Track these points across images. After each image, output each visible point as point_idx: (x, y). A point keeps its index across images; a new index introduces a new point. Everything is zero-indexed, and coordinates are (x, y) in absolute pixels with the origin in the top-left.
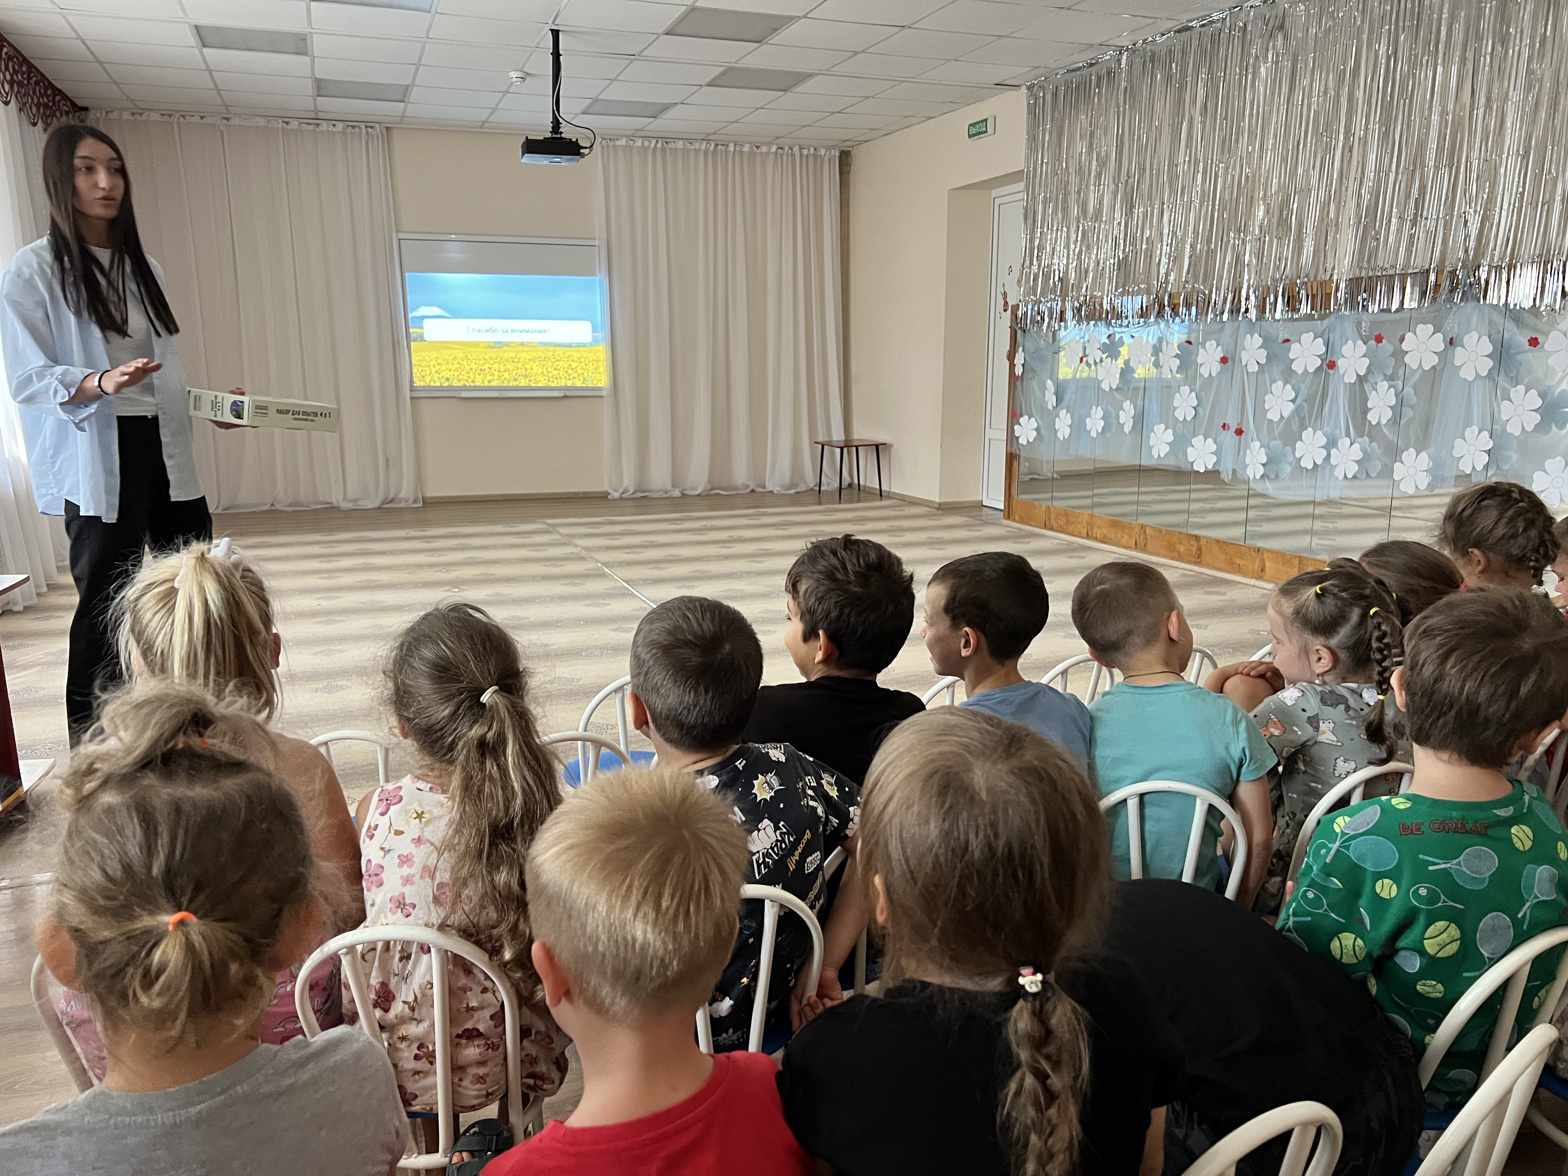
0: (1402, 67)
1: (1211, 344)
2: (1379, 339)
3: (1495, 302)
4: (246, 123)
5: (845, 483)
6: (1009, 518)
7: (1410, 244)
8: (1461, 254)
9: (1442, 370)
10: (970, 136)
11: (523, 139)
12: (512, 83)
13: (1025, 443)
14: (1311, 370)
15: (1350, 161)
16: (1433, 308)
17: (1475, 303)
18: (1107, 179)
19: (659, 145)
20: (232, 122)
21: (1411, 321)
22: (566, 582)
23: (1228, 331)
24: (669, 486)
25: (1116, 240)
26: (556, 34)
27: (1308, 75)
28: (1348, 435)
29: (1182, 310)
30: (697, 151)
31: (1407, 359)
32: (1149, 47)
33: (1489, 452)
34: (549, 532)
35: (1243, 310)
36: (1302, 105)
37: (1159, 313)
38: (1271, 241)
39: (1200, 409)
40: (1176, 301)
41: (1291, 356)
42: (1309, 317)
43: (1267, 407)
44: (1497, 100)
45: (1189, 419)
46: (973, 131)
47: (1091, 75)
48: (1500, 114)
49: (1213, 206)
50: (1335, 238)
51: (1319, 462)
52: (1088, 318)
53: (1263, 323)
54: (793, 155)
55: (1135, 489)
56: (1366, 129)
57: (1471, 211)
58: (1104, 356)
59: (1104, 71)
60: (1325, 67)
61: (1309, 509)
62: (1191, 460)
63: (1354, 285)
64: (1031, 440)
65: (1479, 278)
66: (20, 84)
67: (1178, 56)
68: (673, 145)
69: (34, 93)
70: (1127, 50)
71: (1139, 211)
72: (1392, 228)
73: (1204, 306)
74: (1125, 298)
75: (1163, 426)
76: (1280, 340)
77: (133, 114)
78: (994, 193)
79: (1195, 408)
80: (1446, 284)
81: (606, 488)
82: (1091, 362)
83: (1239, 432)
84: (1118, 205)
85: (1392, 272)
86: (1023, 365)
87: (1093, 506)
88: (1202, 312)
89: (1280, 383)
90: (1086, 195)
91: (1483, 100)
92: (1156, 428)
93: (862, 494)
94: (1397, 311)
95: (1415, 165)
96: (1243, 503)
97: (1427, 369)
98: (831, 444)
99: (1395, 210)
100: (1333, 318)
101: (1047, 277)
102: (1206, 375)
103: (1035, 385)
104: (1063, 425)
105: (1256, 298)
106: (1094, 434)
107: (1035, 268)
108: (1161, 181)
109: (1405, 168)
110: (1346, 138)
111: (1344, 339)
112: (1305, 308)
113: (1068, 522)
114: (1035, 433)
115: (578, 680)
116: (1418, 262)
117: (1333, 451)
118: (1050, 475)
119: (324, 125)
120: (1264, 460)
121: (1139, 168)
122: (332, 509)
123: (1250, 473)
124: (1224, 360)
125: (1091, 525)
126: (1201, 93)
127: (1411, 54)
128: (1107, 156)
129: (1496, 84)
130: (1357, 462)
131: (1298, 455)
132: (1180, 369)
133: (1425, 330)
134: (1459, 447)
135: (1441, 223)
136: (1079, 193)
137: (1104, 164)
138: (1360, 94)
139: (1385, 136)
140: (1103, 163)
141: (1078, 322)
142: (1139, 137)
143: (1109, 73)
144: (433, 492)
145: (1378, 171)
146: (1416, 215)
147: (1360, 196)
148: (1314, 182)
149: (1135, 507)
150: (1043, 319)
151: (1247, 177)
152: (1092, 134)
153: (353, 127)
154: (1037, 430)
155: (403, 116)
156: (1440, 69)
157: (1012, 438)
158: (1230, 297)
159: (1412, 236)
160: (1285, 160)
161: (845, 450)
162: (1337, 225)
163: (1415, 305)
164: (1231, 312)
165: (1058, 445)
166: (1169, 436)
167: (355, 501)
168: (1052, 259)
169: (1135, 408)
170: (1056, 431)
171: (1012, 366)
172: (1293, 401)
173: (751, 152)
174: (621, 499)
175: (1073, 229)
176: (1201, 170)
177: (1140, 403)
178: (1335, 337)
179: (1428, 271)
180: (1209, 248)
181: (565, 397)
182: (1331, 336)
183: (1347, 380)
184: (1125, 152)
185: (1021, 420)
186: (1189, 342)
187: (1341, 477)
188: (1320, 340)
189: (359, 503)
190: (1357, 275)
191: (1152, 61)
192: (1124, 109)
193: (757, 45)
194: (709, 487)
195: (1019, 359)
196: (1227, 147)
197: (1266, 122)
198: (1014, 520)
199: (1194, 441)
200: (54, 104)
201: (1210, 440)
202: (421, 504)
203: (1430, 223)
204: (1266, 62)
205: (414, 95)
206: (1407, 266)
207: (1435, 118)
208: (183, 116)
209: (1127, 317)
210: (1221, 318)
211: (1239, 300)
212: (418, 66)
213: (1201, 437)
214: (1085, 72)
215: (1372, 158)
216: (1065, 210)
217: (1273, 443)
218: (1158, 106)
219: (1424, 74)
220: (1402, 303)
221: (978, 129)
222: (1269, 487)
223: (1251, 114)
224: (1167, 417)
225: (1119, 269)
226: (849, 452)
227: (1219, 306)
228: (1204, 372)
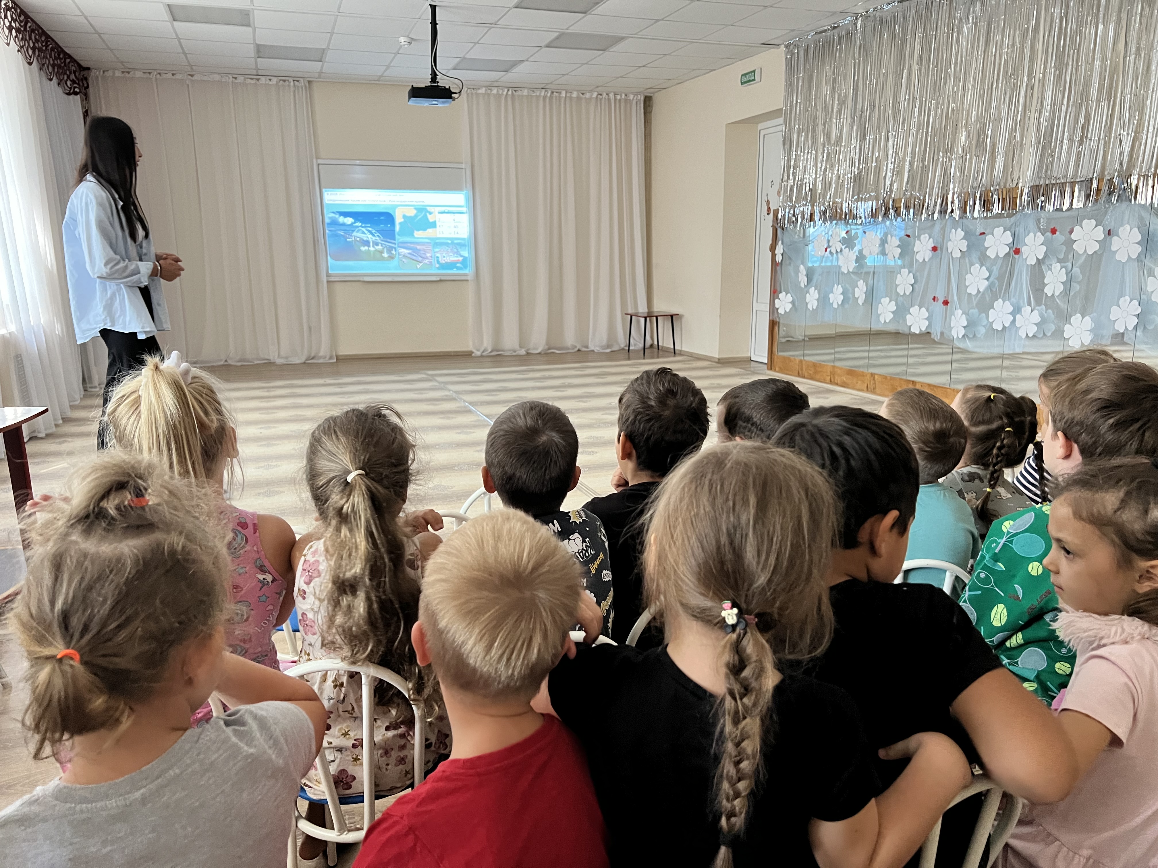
0: (1072, 25)
1: (925, 237)
2: (1054, 231)
3: (1143, 202)
4: (205, 78)
5: (648, 344)
6: (771, 369)
7: (1078, 158)
8: (1117, 166)
9: (1102, 254)
10: (742, 84)
11: (410, 88)
12: (401, 46)
13: (783, 313)
14: (1001, 255)
15: (1032, 97)
16: (1094, 208)
17: (1128, 203)
18: (846, 114)
19: (510, 93)
20: (195, 78)
21: (1078, 218)
22: (442, 416)
23: (938, 227)
24: (517, 347)
25: (852, 160)
26: (433, 8)
27: (1000, 33)
28: (1029, 304)
29: (903, 211)
30: (538, 97)
31: (1075, 246)
32: (878, 14)
33: (1138, 316)
34: (429, 380)
35: (949, 211)
36: (995, 55)
37: (885, 214)
38: (971, 158)
39: (916, 286)
40: (898, 205)
41: (986, 245)
42: (999, 216)
43: (967, 284)
44: (1145, 49)
45: (908, 293)
46: (745, 79)
47: (834, 36)
48: (1147, 61)
49: (927, 133)
50: (1020, 155)
51: (1007, 325)
52: (831, 219)
53: (965, 221)
54: (609, 99)
55: (867, 348)
56: (1044, 72)
57: (1125, 133)
58: (843, 247)
59: (844, 33)
60: (1013, 26)
61: (999, 362)
62: (909, 324)
63: (1035, 191)
64: (788, 310)
65: (1131, 184)
66: (40, 50)
67: (900, 20)
68: (519, 93)
69: (51, 57)
70: (861, 16)
71: (870, 137)
72: (1064, 147)
73: (919, 208)
74: (859, 203)
75: (888, 299)
76: (978, 233)
77: (123, 72)
78: (761, 126)
79: (912, 285)
80: (1105, 188)
81: (470, 348)
82: (834, 251)
83: (946, 303)
84: (854, 135)
85: (1063, 181)
86: (782, 255)
87: (834, 360)
88: (918, 213)
89: (977, 265)
90: (830, 126)
91: (1134, 50)
92: (883, 300)
93: (661, 353)
94: (1068, 210)
95: (1082, 99)
96: (949, 358)
97: (1090, 253)
98: (637, 316)
99: (1066, 134)
100: (1018, 215)
101: (800, 189)
102: (921, 261)
103: (791, 269)
104: (812, 298)
105: (959, 201)
106: (835, 306)
107: (791, 182)
108: (887, 114)
109: (1074, 102)
110: (1029, 80)
111: (1027, 232)
112: (996, 209)
113: (816, 372)
114: (790, 306)
115: (452, 487)
116: (1084, 173)
117: (1018, 317)
118: (801, 338)
119: (263, 80)
120: (965, 324)
121: (871, 105)
122: (270, 364)
123: (954, 333)
124: (934, 249)
125: (833, 373)
126: (918, 47)
127: (1078, 16)
128: (846, 96)
129: (1144, 38)
130: (1036, 324)
131: (991, 320)
132: (901, 256)
133: (1089, 224)
134: (1115, 313)
135: (1102, 143)
136: (824, 124)
137: (844, 102)
138: (1039, 47)
139: (1059, 78)
140: (842, 102)
141: (824, 221)
142: (870, 82)
143: (847, 34)
144: (345, 350)
145: (1053, 104)
146: (1082, 137)
147: (1039, 123)
148: (1004, 113)
149: (866, 361)
150: (797, 219)
151: (953, 110)
152: (834, 80)
153: (284, 81)
154: (793, 303)
155: (321, 73)
156: (1101, 27)
157: (773, 309)
158: (939, 201)
159: (1079, 153)
160: (982, 97)
161: (648, 319)
162: (1021, 145)
163: (1081, 205)
164: (940, 212)
165: (808, 313)
166: (893, 307)
167: (287, 358)
168: (804, 174)
169: (867, 286)
170: (807, 304)
171: (774, 256)
172: (987, 279)
173: (578, 98)
174: (482, 356)
175: (820, 151)
176: (917, 105)
177: (870, 282)
178: (1020, 230)
179: (1091, 179)
180: (923, 164)
181: (441, 281)
182: (1017, 229)
183: (1028, 263)
184: (860, 93)
185: (780, 296)
186: (908, 236)
187: (1024, 336)
188: (1008, 233)
189: (290, 359)
190: (1037, 183)
191: (881, 24)
192: (859, 61)
193: (583, 15)
194: (547, 347)
195: (779, 250)
196: (937, 88)
197: (967, 68)
198: (775, 371)
199: (911, 310)
200: (65, 65)
201: (923, 309)
202: (335, 361)
203: (1094, 144)
204: (968, 23)
205: (329, 56)
206: (1075, 175)
207: (1097, 64)
208: (160, 74)
209: (860, 218)
210: (932, 217)
211: (947, 203)
212: (332, 33)
213: (917, 307)
214: (829, 33)
215: (1049, 94)
216: (814, 138)
217: (971, 311)
218: (885, 58)
219: (1089, 31)
220: (1071, 204)
221: (748, 78)
222: (969, 345)
223: (956, 63)
224: (892, 292)
225: (855, 181)
226: (650, 320)
227: (931, 208)
228: (920, 258)
